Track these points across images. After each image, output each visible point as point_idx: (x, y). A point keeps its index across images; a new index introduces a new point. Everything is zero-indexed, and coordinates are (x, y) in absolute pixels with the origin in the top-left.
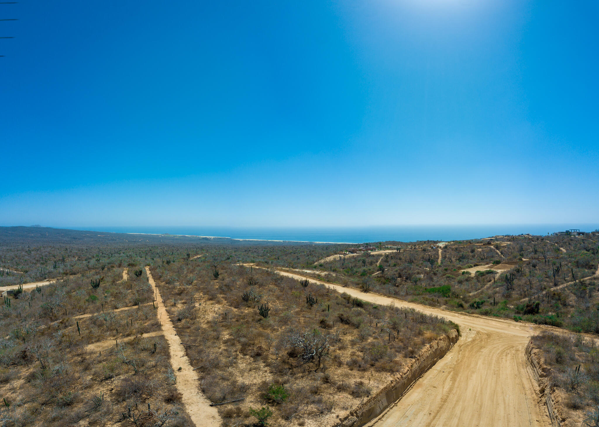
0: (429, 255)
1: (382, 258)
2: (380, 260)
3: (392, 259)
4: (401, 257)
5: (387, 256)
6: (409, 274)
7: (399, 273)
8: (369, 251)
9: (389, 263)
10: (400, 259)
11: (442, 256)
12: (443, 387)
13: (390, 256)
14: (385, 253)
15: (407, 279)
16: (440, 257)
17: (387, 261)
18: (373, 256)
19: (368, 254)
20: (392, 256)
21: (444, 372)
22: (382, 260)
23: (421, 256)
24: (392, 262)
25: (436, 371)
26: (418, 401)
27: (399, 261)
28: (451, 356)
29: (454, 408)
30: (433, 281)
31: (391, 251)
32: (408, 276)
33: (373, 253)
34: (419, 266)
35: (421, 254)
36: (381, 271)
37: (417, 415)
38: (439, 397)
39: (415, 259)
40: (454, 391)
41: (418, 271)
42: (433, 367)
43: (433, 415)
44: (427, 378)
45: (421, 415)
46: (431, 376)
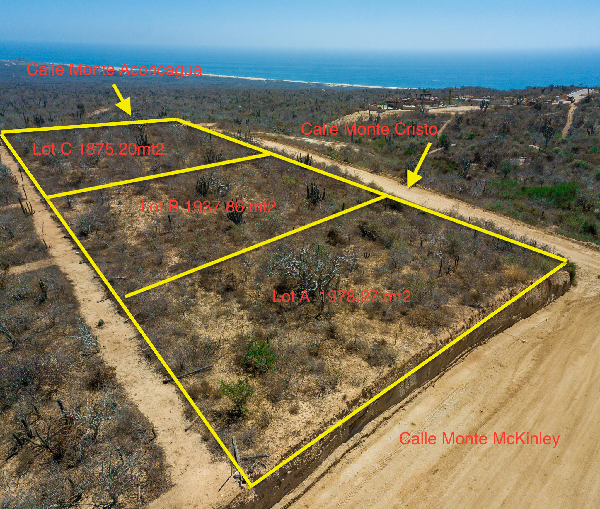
0: (545, 119)
1: (449, 121)
2: (445, 125)
3: (468, 124)
4: (488, 120)
5: (459, 118)
6: (496, 156)
7: (477, 154)
8: (427, 107)
9: (461, 131)
10: (484, 126)
11: (573, 120)
12: (516, 369)
13: (464, 119)
14: (457, 113)
15: (490, 165)
16: (569, 124)
17: (456, 128)
18: (433, 116)
19: (423, 112)
20: (468, 119)
21: (524, 342)
22: (449, 125)
23: (527, 121)
24: (467, 131)
25: (511, 338)
26: (467, 384)
27: (480, 129)
28: (544, 317)
29: (525, 410)
30: (542, 174)
31: (467, 108)
32: (494, 160)
33: (433, 111)
34: (520, 140)
35: (530, 116)
36: (443, 148)
37: (460, 408)
38: (505, 385)
39: (514, 127)
40: (534, 381)
41: (516, 150)
42: (508, 330)
43: (486, 414)
44: (492, 347)
45: (466, 411)
46: (499, 345)
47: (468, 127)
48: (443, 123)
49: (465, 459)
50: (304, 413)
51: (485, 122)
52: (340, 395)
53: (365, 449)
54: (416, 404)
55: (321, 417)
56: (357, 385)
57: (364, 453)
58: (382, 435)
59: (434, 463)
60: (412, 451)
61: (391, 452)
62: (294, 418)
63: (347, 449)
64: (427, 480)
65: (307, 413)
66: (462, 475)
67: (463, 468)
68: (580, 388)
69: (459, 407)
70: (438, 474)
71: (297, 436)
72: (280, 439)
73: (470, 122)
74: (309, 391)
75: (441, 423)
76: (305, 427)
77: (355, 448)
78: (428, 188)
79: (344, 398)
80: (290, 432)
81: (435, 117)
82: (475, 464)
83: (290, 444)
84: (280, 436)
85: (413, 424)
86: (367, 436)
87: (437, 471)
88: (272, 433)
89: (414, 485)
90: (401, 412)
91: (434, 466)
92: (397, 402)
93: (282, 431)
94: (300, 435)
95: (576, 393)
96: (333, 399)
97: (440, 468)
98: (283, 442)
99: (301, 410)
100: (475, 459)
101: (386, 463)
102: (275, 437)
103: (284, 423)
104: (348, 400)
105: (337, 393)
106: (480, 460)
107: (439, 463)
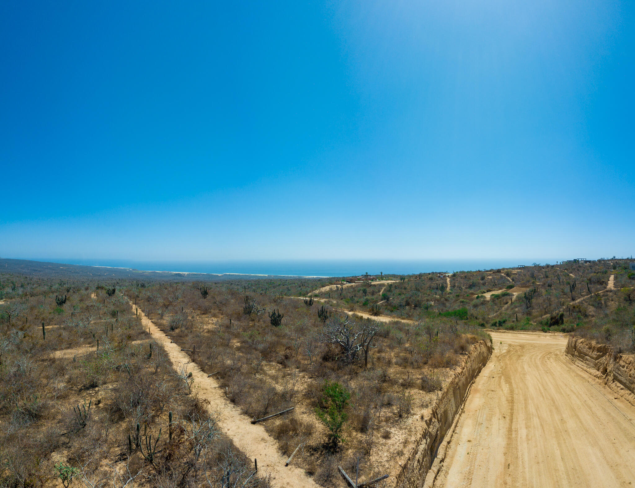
0: (437, 284)
1: (385, 287)
2: (383, 289)
3: (396, 288)
4: (406, 286)
5: (390, 286)
6: (418, 301)
7: (407, 301)
8: (370, 281)
9: (393, 292)
10: (405, 289)
11: (450, 284)
12: (502, 390)
13: (393, 286)
14: (388, 283)
15: (416, 306)
16: (449, 286)
17: (390, 291)
18: (375, 285)
19: (368, 284)
20: (395, 286)
21: (493, 377)
22: (385, 290)
23: (428, 285)
24: (397, 291)
25: (486, 377)
26: (483, 406)
27: (403, 290)
28: (493, 365)
29: (526, 407)
30: (446, 307)
31: (394, 281)
32: (417, 303)
33: (373, 283)
34: (428, 293)
35: (428, 284)
36: (386, 300)
37: (491, 420)
38: (504, 399)
39: (422, 289)
40: (516, 391)
41: (427, 298)
42: (480, 374)
43: (508, 418)
44: (480, 384)
45: (495, 420)
46: (482, 382)
47: (396, 290)
48: (382, 289)
49: (519, 448)
50: (396, 437)
51: (405, 287)
52: (418, 417)
53: (447, 472)
54: (462, 427)
55: (413, 436)
56: (427, 406)
57: (448, 477)
58: (452, 457)
59: (503, 461)
60: (482, 460)
61: (468, 468)
62: (390, 442)
63: (434, 476)
64: (508, 475)
65: (399, 436)
66: (526, 458)
67: (523, 455)
68: (539, 387)
69: (489, 420)
70: (512, 467)
71: (402, 455)
72: (387, 461)
73: (397, 287)
74: (390, 419)
75: (486, 433)
76: (405, 447)
77: (439, 474)
78: (388, 316)
79: (422, 418)
80: (394, 453)
81: (376, 286)
82: (527, 447)
83: (400, 463)
84: (386, 459)
85: (469, 441)
86: (442, 461)
87: (509, 465)
88: (376, 457)
89: (502, 483)
90: (455, 436)
91: (505, 463)
92: (450, 426)
93: (385, 454)
94: (404, 454)
95: (540, 390)
96: (413, 421)
97: (509, 462)
98: (392, 463)
99: (392, 435)
100: (525, 445)
101: (470, 478)
102: (382, 461)
103: (383, 447)
104: (425, 419)
105: (415, 416)
106: (528, 444)
107: (506, 460)
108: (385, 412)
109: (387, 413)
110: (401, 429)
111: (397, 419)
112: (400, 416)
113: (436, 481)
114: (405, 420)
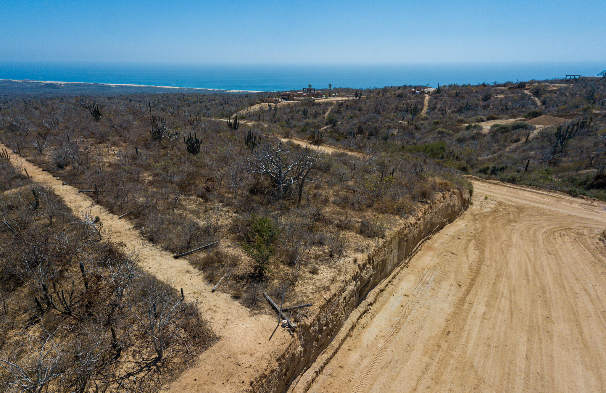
0: (408, 104)
1: (332, 107)
2: (329, 110)
3: (347, 109)
4: (362, 106)
5: (340, 105)
7: (360, 128)
8: (313, 98)
9: (343, 114)
10: (360, 110)
13: (344, 105)
14: (337, 101)
15: (371, 135)
16: (426, 108)
17: (338, 112)
19: (311, 101)
20: (347, 105)
22: (332, 110)
24: (347, 114)
26: (434, 266)
27: (357, 112)
31: (346, 98)
32: (374, 131)
34: (391, 118)
36: (332, 125)
37: (440, 283)
39: (383, 111)
41: (389, 125)
42: (442, 230)
47: (348, 111)
48: (328, 109)
50: (324, 274)
51: (360, 107)
52: (350, 260)
53: (374, 316)
54: (401, 280)
55: (342, 276)
56: (363, 252)
57: (374, 319)
58: (382, 304)
60: (417, 317)
61: (399, 318)
62: (316, 277)
63: (359, 315)
65: (327, 273)
69: (438, 282)
71: (328, 290)
72: (312, 293)
73: (349, 107)
74: (319, 257)
76: (332, 284)
77: (365, 315)
78: (332, 146)
79: (355, 261)
80: (319, 287)
81: (320, 105)
83: (325, 297)
84: (311, 291)
85: (406, 295)
86: (371, 304)
88: (301, 289)
90: (391, 287)
92: (386, 276)
93: (311, 287)
94: (330, 290)
96: (345, 262)
98: (317, 296)
99: (320, 272)
101: (399, 327)
102: (307, 292)
103: (309, 281)
104: (359, 263)
105: (347, 259)
108: (314, 250)
109: (318, 251)
110: (330, 267)
111: (327, 258)
112: (331, 256)
113: (360, 320)
114: (336, 260)
